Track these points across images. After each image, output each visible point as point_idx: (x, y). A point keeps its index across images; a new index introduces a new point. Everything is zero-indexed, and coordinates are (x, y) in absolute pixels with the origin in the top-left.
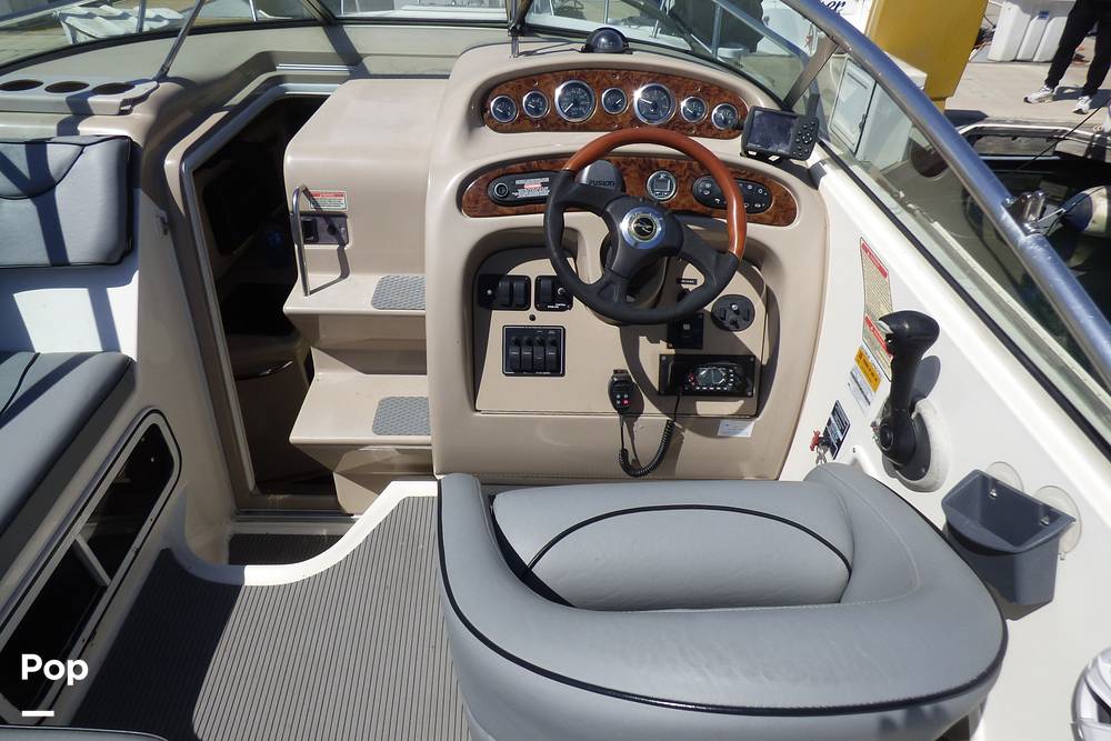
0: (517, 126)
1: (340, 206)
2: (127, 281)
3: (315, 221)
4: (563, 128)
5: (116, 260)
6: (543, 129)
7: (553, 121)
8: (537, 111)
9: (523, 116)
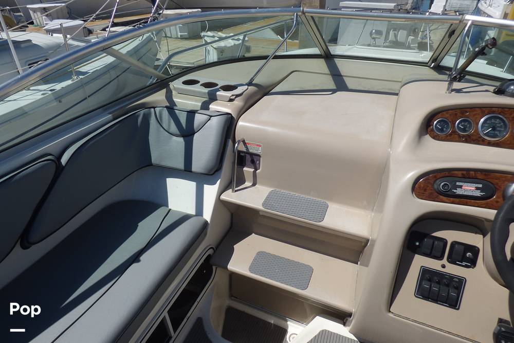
0: (448, 138)
1: (259, 151)
2: (214, 183)
3: (245, 156)
4: (482, 143)
5: (212, 173)
6: (466, 141)
7: (474, 138)
8: (464, 130)
9: (454, 132)
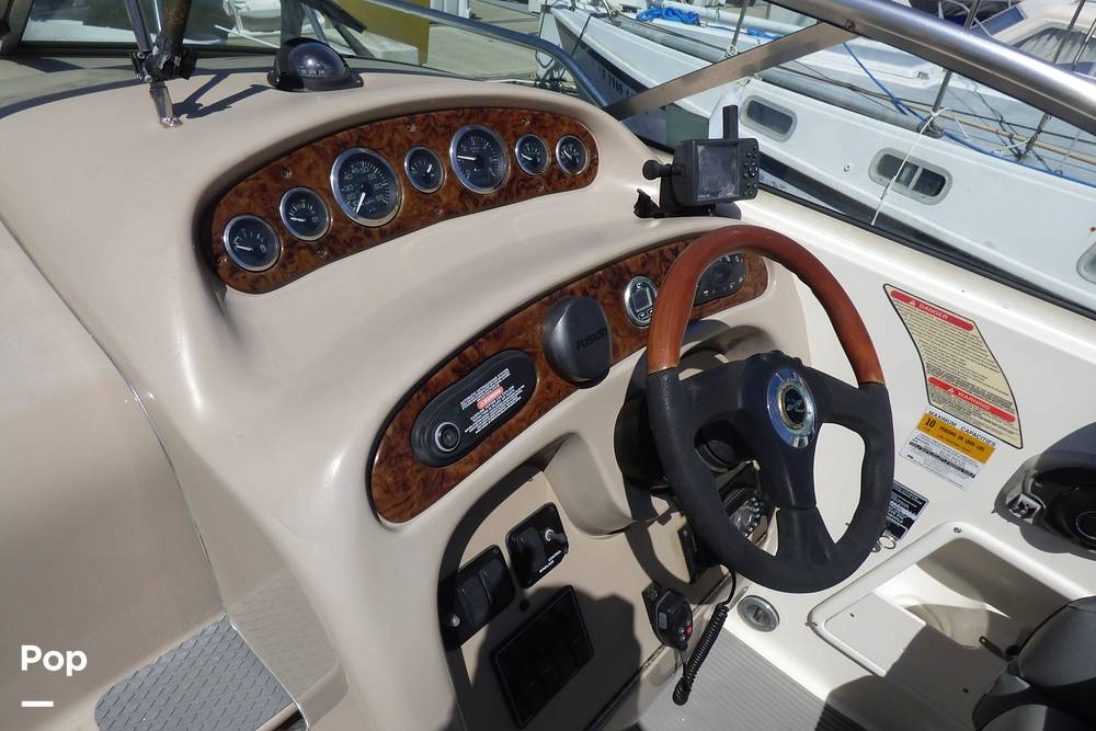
0: (290, 267)
6: (336, 255)
7: (345, 236)
8: (310, 227)
9: (292, 245)
